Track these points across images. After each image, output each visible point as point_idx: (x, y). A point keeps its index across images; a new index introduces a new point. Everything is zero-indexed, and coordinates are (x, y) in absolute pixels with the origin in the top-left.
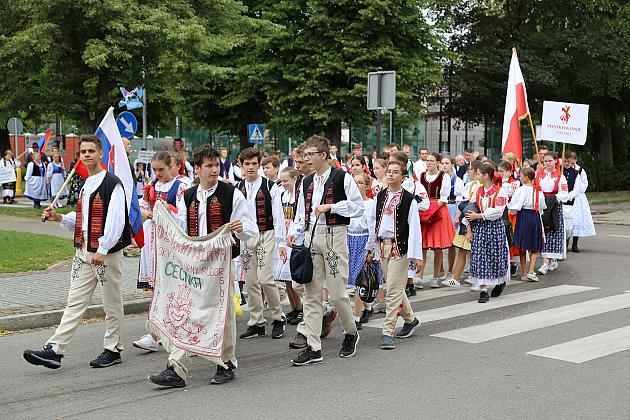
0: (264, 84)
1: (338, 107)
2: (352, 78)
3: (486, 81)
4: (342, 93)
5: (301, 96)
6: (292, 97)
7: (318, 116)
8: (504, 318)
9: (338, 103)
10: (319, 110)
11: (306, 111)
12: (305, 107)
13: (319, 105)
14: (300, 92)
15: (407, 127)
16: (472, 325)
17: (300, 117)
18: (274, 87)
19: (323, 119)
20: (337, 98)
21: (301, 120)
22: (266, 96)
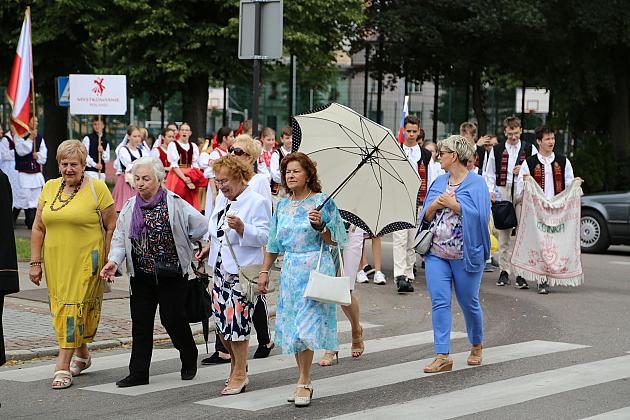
0: (83, 12)
1: (203, 53)
2: (225, 9)
3: (434, 19)
4: (209, 32)
5: (143, 33)
6: (129, 34)
7: (170, 67)
8: (436, 393)
9: (203, 45)
10: (173, 58)
11: (152, 59)
12: (149, 52)
13: (172, 49)
14: (142, 27)
15: (320, 88)
16: (385, 403)
17: (142, 68)
18: (100, 17)
19: (179, 72)
20: (202, 39)
21: (145, 73)
22: (87, 32)
